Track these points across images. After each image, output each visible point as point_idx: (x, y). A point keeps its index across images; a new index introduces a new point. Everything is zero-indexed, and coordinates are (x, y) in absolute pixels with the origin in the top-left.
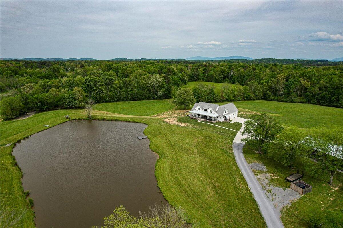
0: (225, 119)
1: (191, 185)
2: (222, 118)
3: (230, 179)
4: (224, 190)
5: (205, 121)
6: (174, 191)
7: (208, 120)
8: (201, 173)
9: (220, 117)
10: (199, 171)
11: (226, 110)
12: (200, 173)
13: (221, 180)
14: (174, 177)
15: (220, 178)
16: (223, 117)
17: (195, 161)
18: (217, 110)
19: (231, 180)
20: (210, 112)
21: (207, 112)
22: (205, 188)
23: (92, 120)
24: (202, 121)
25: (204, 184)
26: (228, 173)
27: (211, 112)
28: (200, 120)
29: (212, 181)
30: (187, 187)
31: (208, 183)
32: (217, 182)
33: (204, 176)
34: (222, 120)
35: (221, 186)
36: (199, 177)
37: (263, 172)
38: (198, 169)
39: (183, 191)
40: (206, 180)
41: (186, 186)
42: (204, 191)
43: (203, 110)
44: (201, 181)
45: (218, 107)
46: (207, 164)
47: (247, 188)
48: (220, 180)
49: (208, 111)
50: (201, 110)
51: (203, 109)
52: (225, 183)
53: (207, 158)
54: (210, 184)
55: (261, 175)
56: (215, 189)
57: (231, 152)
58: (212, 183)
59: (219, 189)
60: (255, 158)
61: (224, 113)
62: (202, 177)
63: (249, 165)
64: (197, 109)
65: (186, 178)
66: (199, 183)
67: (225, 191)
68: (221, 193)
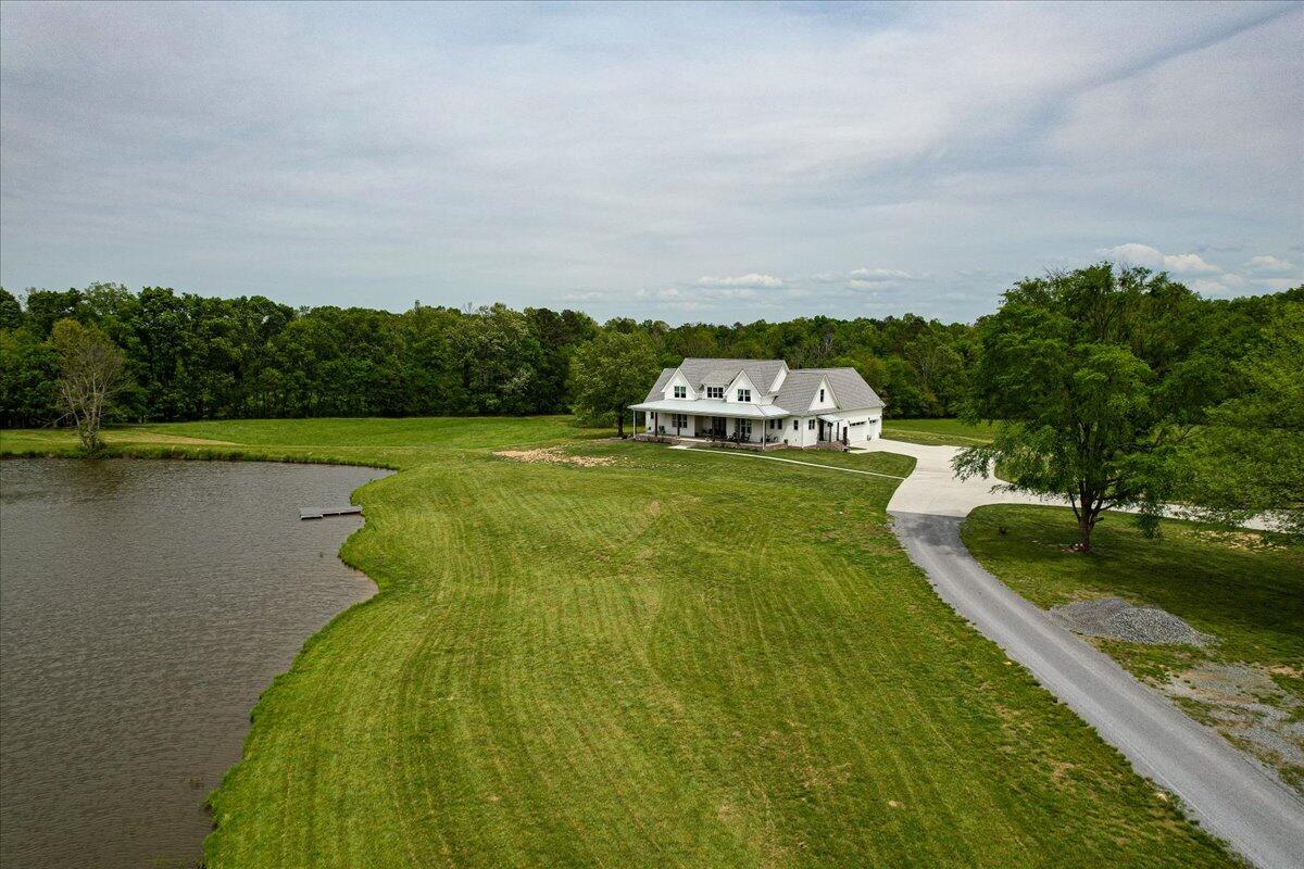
0: (821, 437)
1: (551, 783)
2: (804, 425)
3: (935, 715)
4: (895, 826)
5: (713, 447)
6: (344, 845)
7: (731, 440)
8: (667, 674)
9: (796, 422)
10: (646, 664)
11: (823, 386)
12: (655, 676)
13: (853, 724)
14: (418, 713)
15: (843, 710)
16: (811, 427)
17: (632, 602)
18: (776, 387)
19: (943, 721)
20: (741, 399)
21: (725, 401)
22: (689, 802)
23: (102, 457)
24: (698, 446)
25: (683, 767)
26: (897, 671)
27: (745, 396)
28: (685, 443)
29: (764, 741)
30: (507, 803)
31: (723, 762)
32: (815, 743)
33: (686, 700)
34: (806, 437)
35: (862, 778)
36: (641, 706)
37: (1197, 654)
38: (641, 654)
39: (446, 850)
40: (711, 727)
41: (497, 791)
42: (680, 836)
43: (705, 393)
44: (662, 738)
45: (782, 375)
46: (720, 619)
47: (1137, 792)
48: (838, 724)
49: (732, 395)
50: (690, 394)
51: (702, 388)
52: (894, 753)
53: (722, 588)
54: (749, 762)
55: (1189, 675)
56: (804, 814)
57: (886, 554)
58: (767, 754)
59: (845, 810)
60: (1069, 574)
61: (816, 405)
62: (667, 710)
63: (1044, 613)
64: (669, 392)
65: (522, 717)
66: (639, 762)
67: (912, 827)
68: (872, 853)
